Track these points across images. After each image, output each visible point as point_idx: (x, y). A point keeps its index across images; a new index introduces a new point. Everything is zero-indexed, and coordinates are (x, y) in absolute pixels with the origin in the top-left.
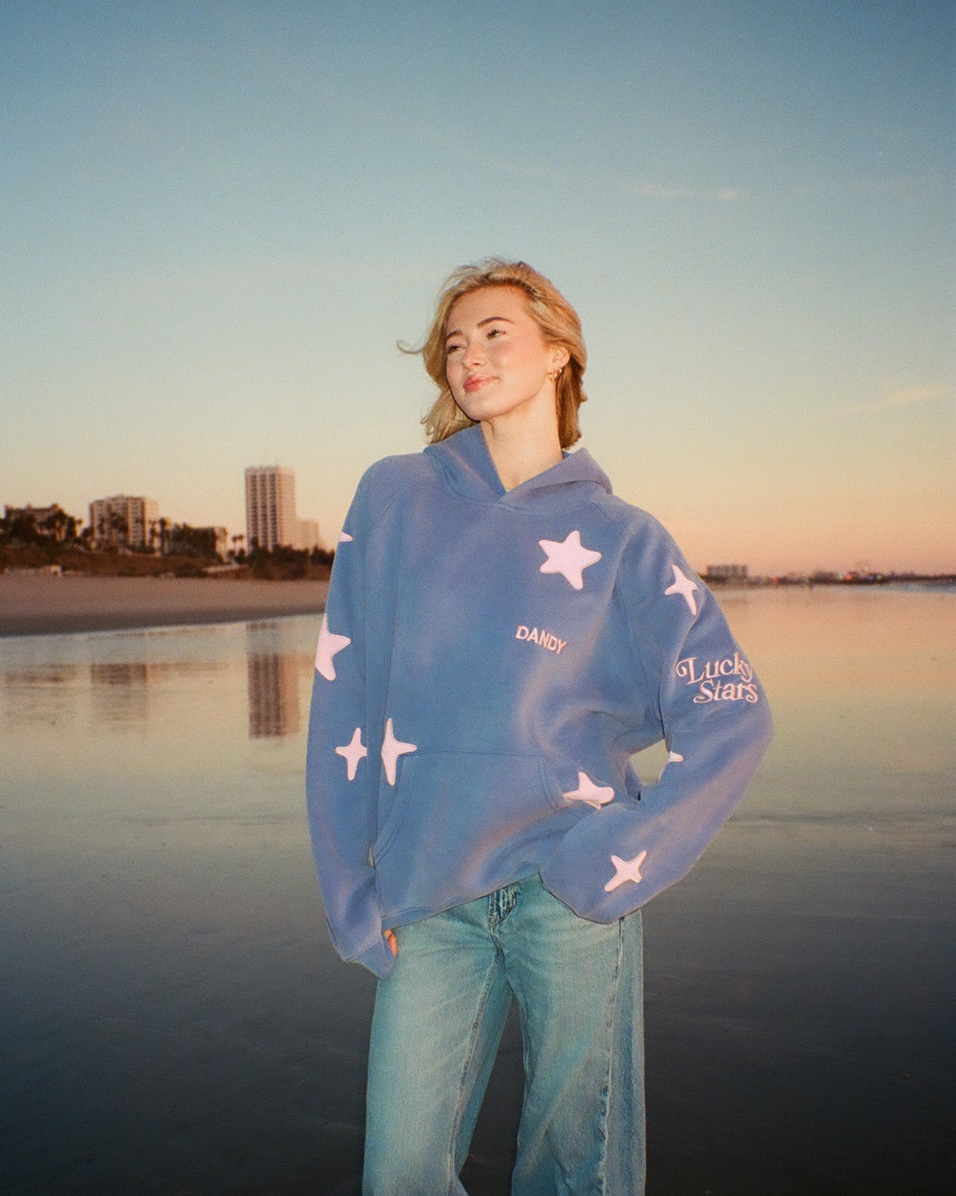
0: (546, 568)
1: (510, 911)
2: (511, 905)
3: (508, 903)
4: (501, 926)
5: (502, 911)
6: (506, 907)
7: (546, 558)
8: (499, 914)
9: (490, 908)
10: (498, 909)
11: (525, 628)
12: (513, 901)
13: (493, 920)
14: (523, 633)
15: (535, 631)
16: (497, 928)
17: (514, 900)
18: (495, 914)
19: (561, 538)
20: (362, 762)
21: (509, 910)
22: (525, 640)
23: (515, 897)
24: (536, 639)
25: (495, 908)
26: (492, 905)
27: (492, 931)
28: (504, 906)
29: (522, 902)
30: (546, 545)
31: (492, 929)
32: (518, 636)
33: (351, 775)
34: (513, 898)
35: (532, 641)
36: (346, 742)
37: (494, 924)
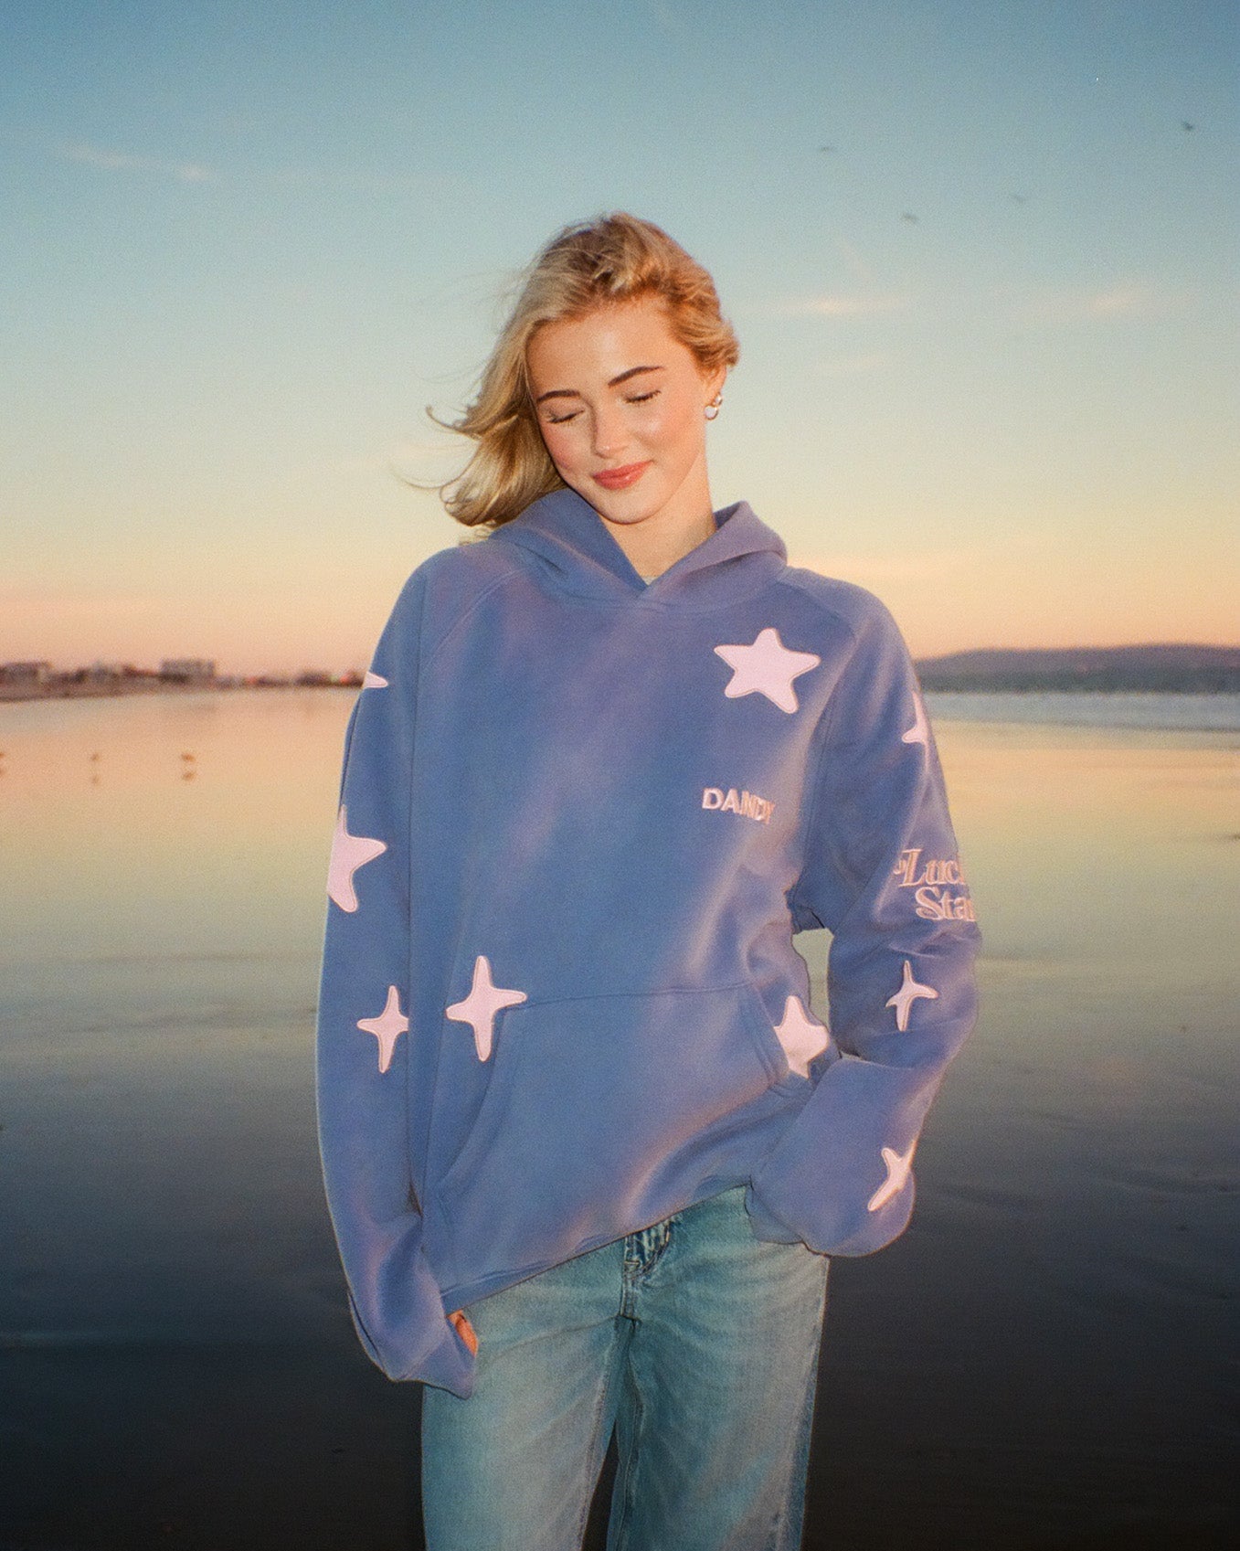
0: (734, 690)
1: (660, 1253)
2: (662, 1243)
3: (657, 1238)
4: (649, 1277)
5: (646, 1252)
6: (653, 1245)
7: (731, 672)
8: (642, 1257)
9: (627, 1249)
10: (641, 1251)
11: (714, 791)
12: (665, 1236)
13: (631, 1268)
14: (713, 799)
15: (732, 794)
16: (641, 1279)
17: (668, 1233)
18: (635, 1258)
19: (749, 640)
20: (402, 1039)
21: (660, 1251)
22: (719, 809)
23: (671, 1230)
24: (736, 807)
25: (635, 1248)
26: (628, 1245)
27: (630, 1285)
28: (650, 1244)
29: (684, 1238)
30: (727, 653)
31: (630, 1282)
32: (706, 805)
33: (384, 1063)
34: (666, 1231)
35: (731, 810)
36: (377, 1009)
37: (635, 1274)
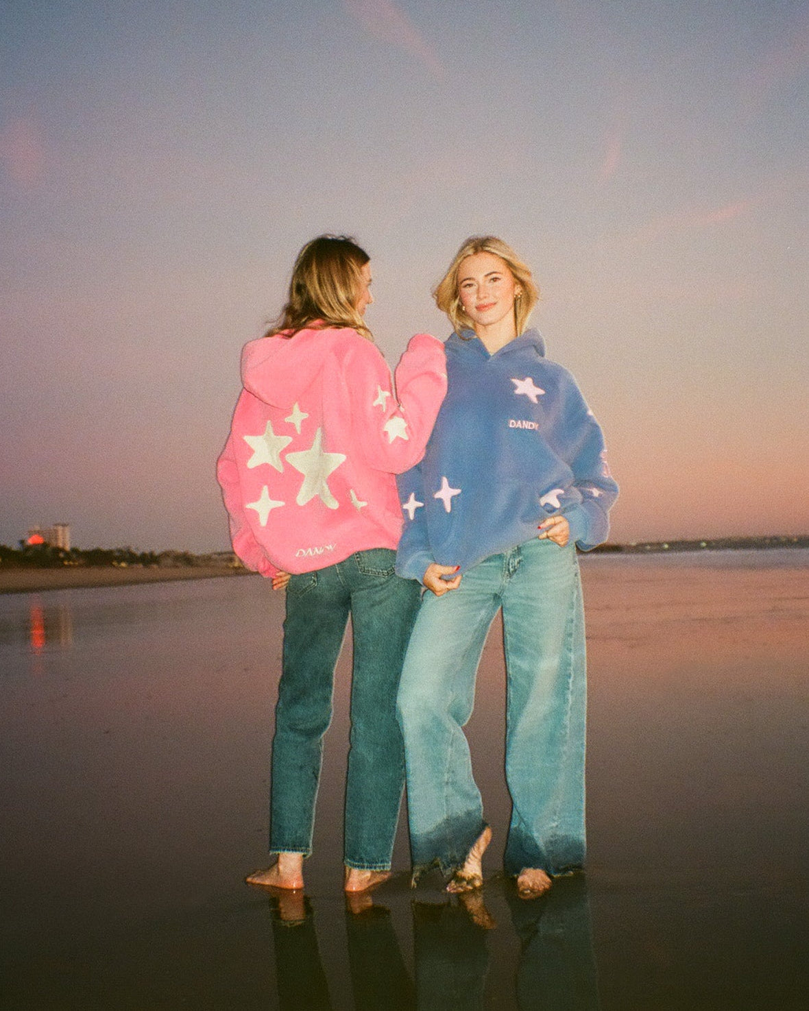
0: (518, 392)
7: (515, 386)
11: (513, 421)
14: (513, 423)
15: (519, 422)
22: (514, 427)
24: (520, 426)
32: (510, 426)
35: (518, 427)
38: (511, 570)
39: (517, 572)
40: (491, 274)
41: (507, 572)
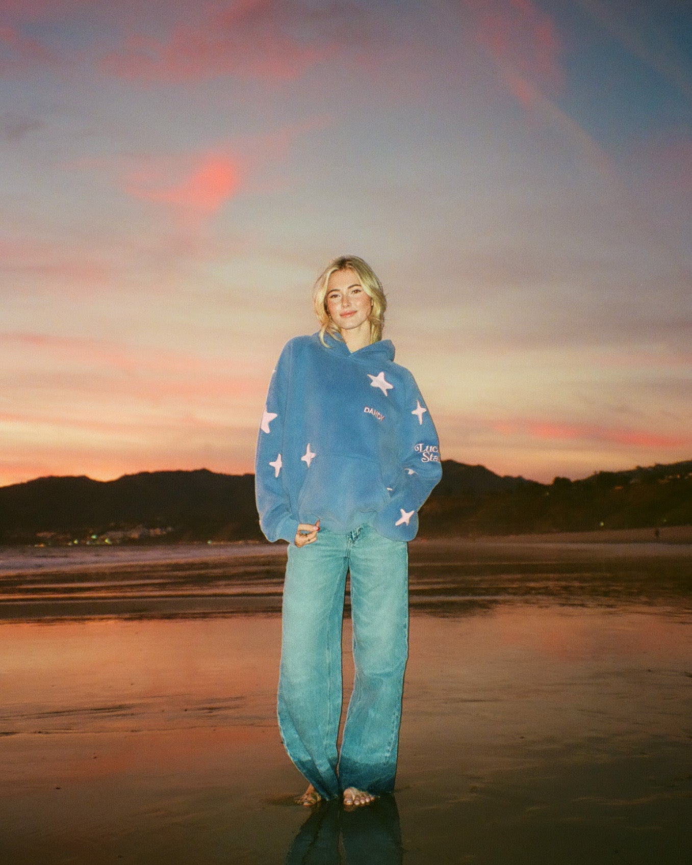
0: (373, 385)
7: (372, 381)
11: (368, 408)
14: (367, 410)
15: (372, 410)
19: (376, 375)
20: (282, 469)
22: (368, 413)
24: (372, 413)
30: (370, 376)
32: (365, 411)
33: (277, 474)
38: (354, 537)
39: (359, 538)
40: (353, 286)
41: (350, 539)
